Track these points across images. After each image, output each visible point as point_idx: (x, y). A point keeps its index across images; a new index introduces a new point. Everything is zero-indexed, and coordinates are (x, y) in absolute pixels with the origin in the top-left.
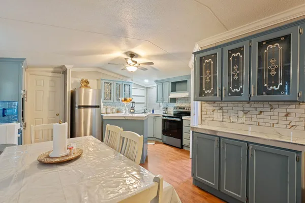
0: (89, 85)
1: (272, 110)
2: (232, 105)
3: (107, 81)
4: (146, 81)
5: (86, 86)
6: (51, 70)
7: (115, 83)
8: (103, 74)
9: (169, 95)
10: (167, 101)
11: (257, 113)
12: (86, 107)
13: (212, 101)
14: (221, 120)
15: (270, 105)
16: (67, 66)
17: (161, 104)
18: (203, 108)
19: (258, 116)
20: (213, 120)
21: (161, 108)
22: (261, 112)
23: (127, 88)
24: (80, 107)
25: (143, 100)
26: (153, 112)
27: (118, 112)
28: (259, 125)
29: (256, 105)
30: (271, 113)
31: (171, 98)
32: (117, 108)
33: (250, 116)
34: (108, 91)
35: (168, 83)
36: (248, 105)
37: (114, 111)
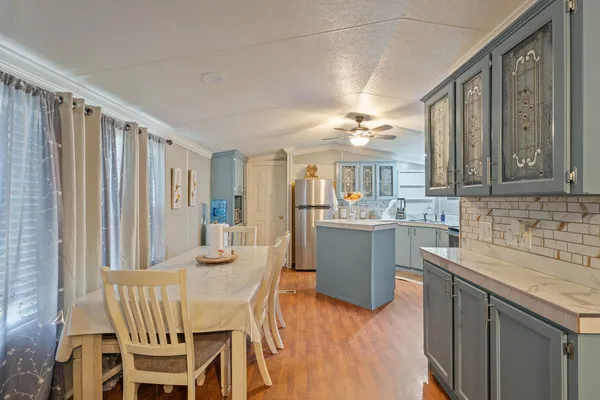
0: (316, 174)
1: (585, 220)
2: (508, 206)
3: (346, 165)
5: (313, 176)
6: (273, 156)
7: (362, 165)
8: (344, 152)
11: (555, 225)
12: (318, 207)
13: (476, 197)
14: (490, 239)
15: (581, 204)
16: (286, 150)
18: (464, 210)
19: (558, 234)
20: (478, 240)
22: (563, 224)
23: (386, 174)
24: (301, 207)
26: (443, 219)
27: (371, 216)
28: (559, 258)
29: (552, 206)
30: (584, 228)
32: (370, 209)
33: (539, 233)
34: (349, 180)
36: (537, 205)
37: (363, 214)
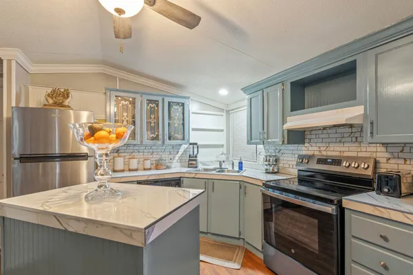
0: (66, 102)
4: (223, 92)
7: (146, 98)
8: (121, 80)
9: (284, 122)
10: (278, 140)
17: (261, 147)
21: (262, 157)
23: (177, 111)
25: (220, 139)
26: (241, 168)
27: (158, 166)
31: (289, 131)
32: (156, 157)
35: (279, 87)
37: (149, 164)
